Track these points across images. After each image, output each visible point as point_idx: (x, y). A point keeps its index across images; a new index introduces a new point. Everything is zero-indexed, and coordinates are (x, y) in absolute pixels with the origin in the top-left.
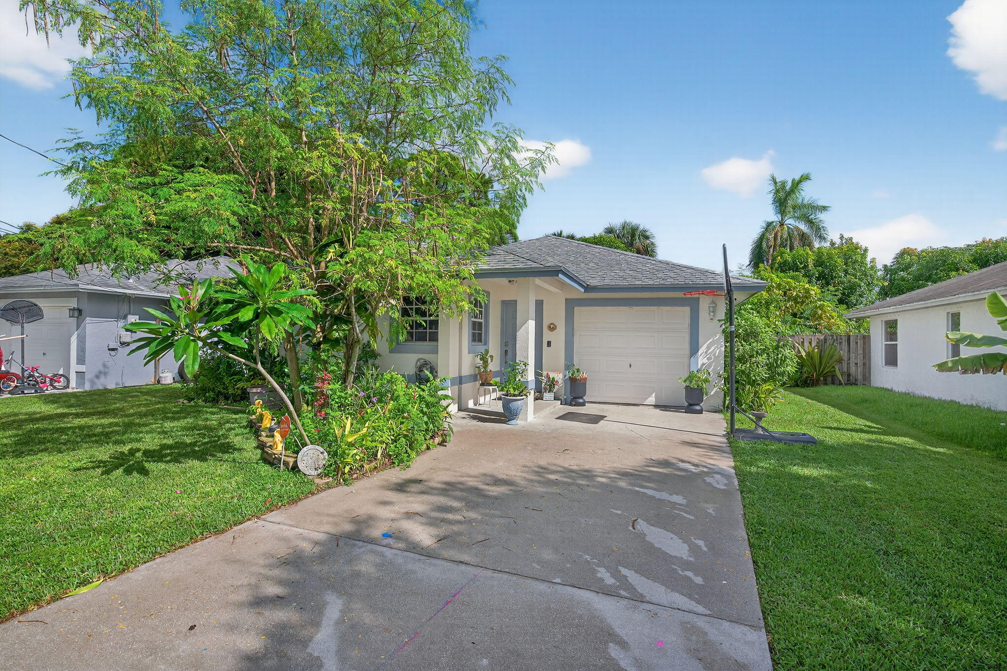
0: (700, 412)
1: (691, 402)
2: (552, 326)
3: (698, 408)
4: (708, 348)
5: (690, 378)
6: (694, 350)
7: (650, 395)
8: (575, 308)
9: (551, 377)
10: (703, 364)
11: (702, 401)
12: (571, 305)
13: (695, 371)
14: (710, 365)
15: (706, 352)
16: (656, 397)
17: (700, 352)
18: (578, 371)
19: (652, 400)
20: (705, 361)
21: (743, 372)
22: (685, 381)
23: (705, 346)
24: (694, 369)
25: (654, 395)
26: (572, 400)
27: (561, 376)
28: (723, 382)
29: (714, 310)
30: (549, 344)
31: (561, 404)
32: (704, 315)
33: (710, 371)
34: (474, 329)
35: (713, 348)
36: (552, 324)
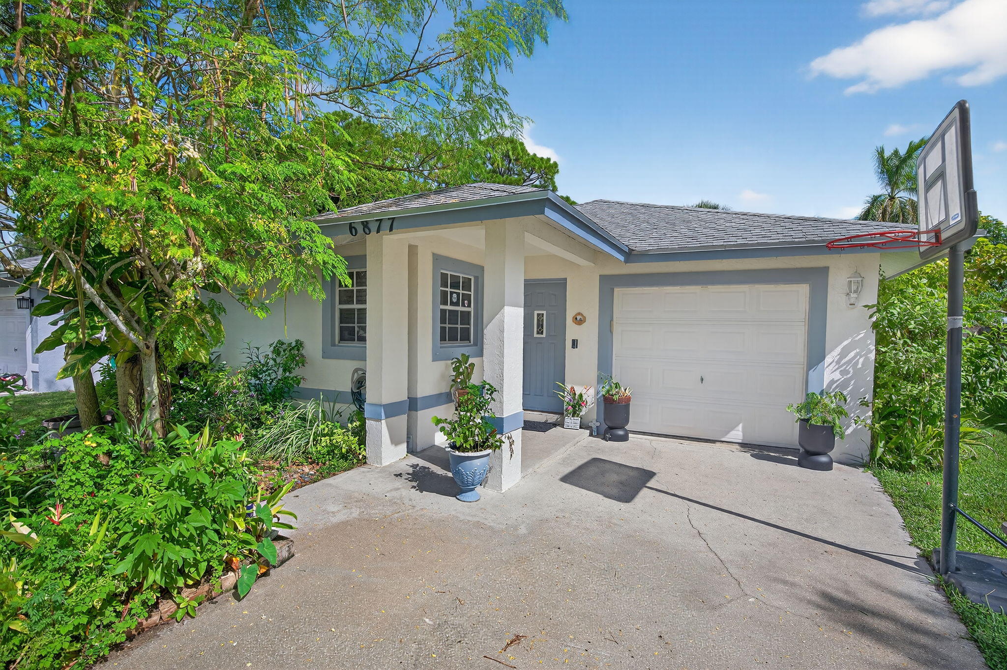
0: (827, 467)
1: (811, 448)
2: (579, 317)
3: (823, 459)
4: (843, 355)
5: (810, 403)
7: (733, 428)
8: (616, 290)
9: (578, 393)
10: (832, 382)
11: (832, 448)
12: (609, 284)
13: (817, 393)
14: (845, 384)
15: (838, 362)
16: (743, 432)
17: (828, 359)
18: (617, 385)
19: (737, 435)
20: (837, 376)
21: (916, 400)
22: (799, 410)
23: (838, 350)
24: (814, 389)
25: (740, 427)
26: (606, 432)
27: (592, 392)
28: (870, 413)
29: (855, 287)
30: (575, 344)
31: (591, 435)
32: (836, 296)
33: (845, 393)
34: (443, 321)
35: (852, 354)
36: (579, 314)
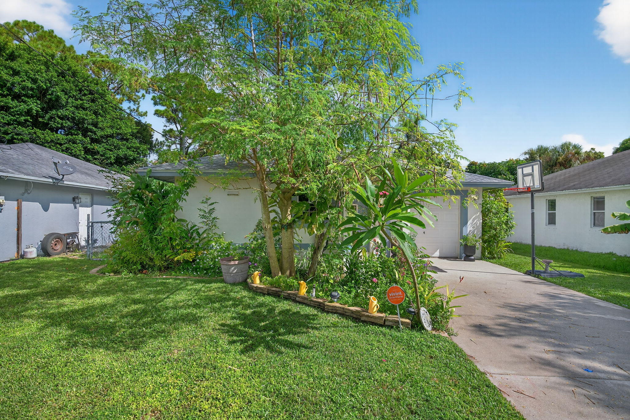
1: (467, 254)
3: (472, 258)
6: (464, 221)
7: (436, 251)
10: (470, 231)
11: (474, 253)
13: (466, 235)
14: (474, 231)
15: (472, 223)
16: (440, 252)
17: (469, 223)
19: (437, 254)
20: (471, 228)
22: (464, 242)
23: (471, 220)
24: (464, 233)
25: (438, 251)
28: (482, 241)
35: (476, 221)
